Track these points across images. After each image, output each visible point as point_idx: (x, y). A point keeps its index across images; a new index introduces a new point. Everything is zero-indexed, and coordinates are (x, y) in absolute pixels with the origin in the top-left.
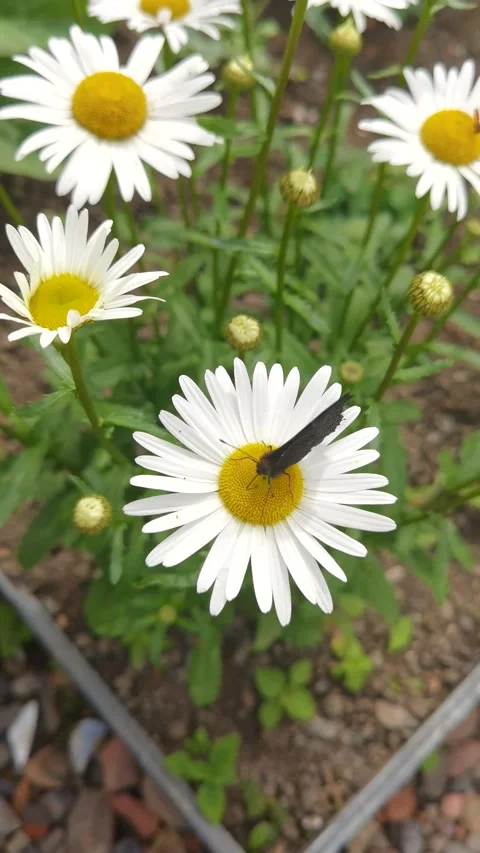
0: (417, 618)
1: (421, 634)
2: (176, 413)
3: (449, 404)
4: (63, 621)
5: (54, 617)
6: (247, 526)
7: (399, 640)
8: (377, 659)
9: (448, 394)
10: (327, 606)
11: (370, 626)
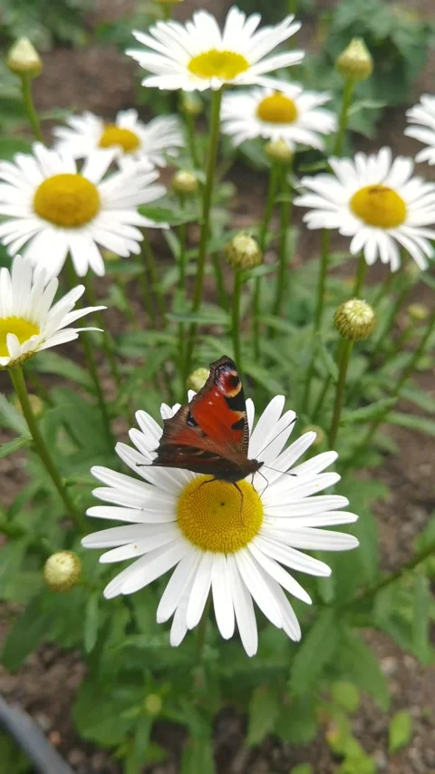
0: (416, 711)
1: (420, 729)
2: (131, 444)
3: (419, 495)
4: (55, 737)
5: (47, 734)
6: (208, 556)
7: (399, 735)
8: (379, 759)
9: (416, 487)
10: (295, 633)
11: (368, 723)
